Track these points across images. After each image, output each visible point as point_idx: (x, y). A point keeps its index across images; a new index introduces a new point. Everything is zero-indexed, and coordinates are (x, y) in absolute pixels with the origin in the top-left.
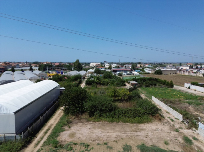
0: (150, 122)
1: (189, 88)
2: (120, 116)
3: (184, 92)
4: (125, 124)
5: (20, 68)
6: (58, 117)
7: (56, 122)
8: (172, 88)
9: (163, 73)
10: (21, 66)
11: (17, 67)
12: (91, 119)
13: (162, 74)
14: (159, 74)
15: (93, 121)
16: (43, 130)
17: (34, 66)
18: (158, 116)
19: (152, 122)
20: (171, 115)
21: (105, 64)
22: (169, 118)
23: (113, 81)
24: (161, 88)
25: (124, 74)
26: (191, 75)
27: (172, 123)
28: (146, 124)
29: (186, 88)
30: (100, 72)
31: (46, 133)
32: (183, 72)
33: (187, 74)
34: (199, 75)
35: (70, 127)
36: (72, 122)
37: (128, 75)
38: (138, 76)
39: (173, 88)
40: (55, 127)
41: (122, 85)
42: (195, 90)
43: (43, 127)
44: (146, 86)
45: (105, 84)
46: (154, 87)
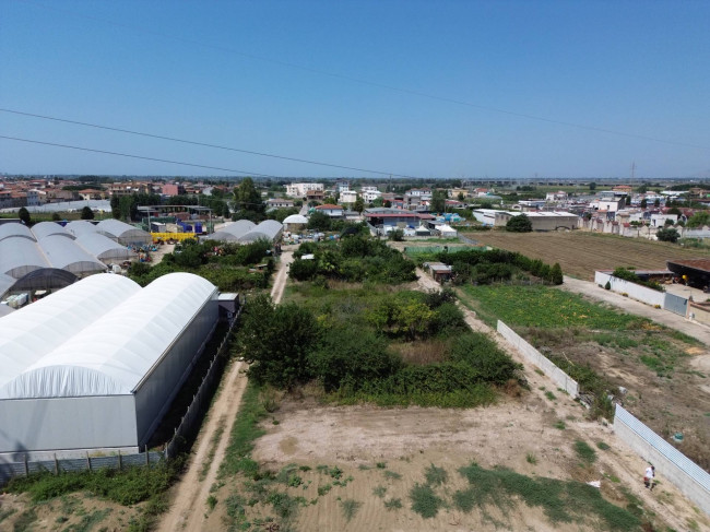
0: (491, 401)
1: (608, 287)
2: (410, 388)
3: (592, 302)
4: (423, 409)
5: (39, 204)
6: (235, 392)
7: (235, 410)
8: (557, 287)
9: (534, 227)
10: (44, 200)
11: (29, 200)
12: (330, 397)
13: (530, 230)
14: (519, 231)
15: (336, 403)
16: (205, 432)
17: (88, 197)
18: (514, 386)
19: (495, 404)
20: (548, 378)
21: (341, 189)
22: (543, 389)
23: (377, 264)
24: (525, 289)
25: (408, 232)
26: (621, 233)
27: (550, 404)
28: (480, 408)
29: (601, 286)
30: (328, 226)
31: (216, 440)
32: (595, 226)
33: (607, 229)
34: (647, 236)
35: (276, 423)
36: (278, 409)
37: (420, 238)
38: (455, 240)
39: (561, 288)
40: (235, 423)
41: (404, 280)
42: (625, 295)
43: (204, 425)
44: (481, 282)
45: (351, 276)
46: (502, 284)
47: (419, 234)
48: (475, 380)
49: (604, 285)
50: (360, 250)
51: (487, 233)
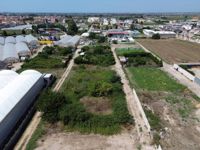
0: (119, 132)
1: (177, 70)
2: (92, 125)
3: (170, 76)
4: (95, 135)
5: (13, 27)
6: (36, 122)
7: (32, 132)
8: (160, 68)
9: (161, 38)
10: (15, 25)
11: (10, 25)
12: (66, 127)
15: (66, 131)
16: (18, 144)
17: (28, 23)
19: (120, 134)
20: (143, 119)
22: (139, 125)
24: (149, 69)
26: (189, 40)
27: (139, 134)
28: (114, 136)
29: (175, 69)
30: (95, 37)
32: (181, 37)
33: (185, 39)
34: (198, 42)
35: (43, 141)
36: (46, 133)
39: (161, 68)
40: (30, 140)
41: (110, 64)
42: (182, 74)
43: (19, 141)
44: (136, 66)
46: (142, 66)
47: (122, 41)
48: (115, 123)
49: (176, 68)
50: (99, 52)
51: (145, 40)
